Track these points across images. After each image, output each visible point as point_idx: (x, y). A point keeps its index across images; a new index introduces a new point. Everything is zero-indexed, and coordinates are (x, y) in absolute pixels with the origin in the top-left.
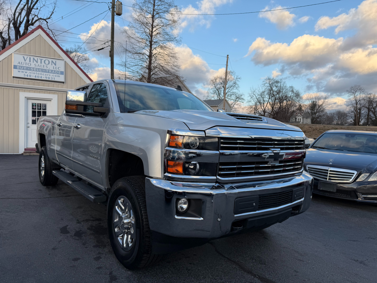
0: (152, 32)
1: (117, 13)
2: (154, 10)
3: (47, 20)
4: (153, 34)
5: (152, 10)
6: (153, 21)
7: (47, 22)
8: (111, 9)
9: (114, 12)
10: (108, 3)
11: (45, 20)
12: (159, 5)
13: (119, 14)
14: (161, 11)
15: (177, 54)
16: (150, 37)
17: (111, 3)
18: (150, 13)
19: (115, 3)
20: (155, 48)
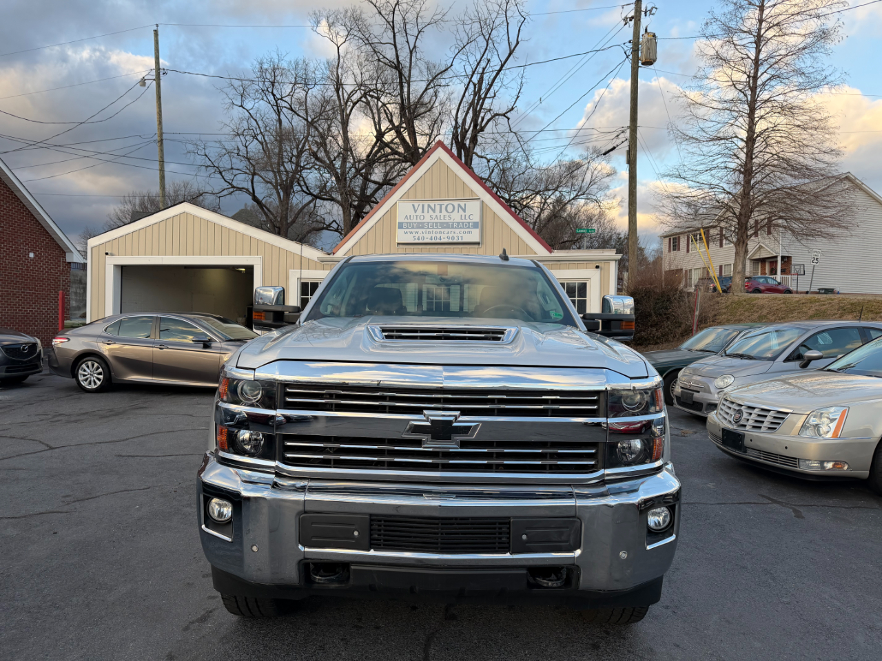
0: (755, 78)
1: (644, 60)
2: (761, 21)
3: (508, 115)
4: (759, 82)
5: (755, 22)
6: (758, 51)
7: (508, 119)
8: (631, 57)
9: (636, 61)
10: (623, 46)
11: (504, 115)
12: (775, 5)
13: (649, 63)
14: (781, 18)
15: (831, 119)
16: (749, 93)
17: (630, 42)
18: (750, 32)
19: (641, 40)
20: (762, 117)
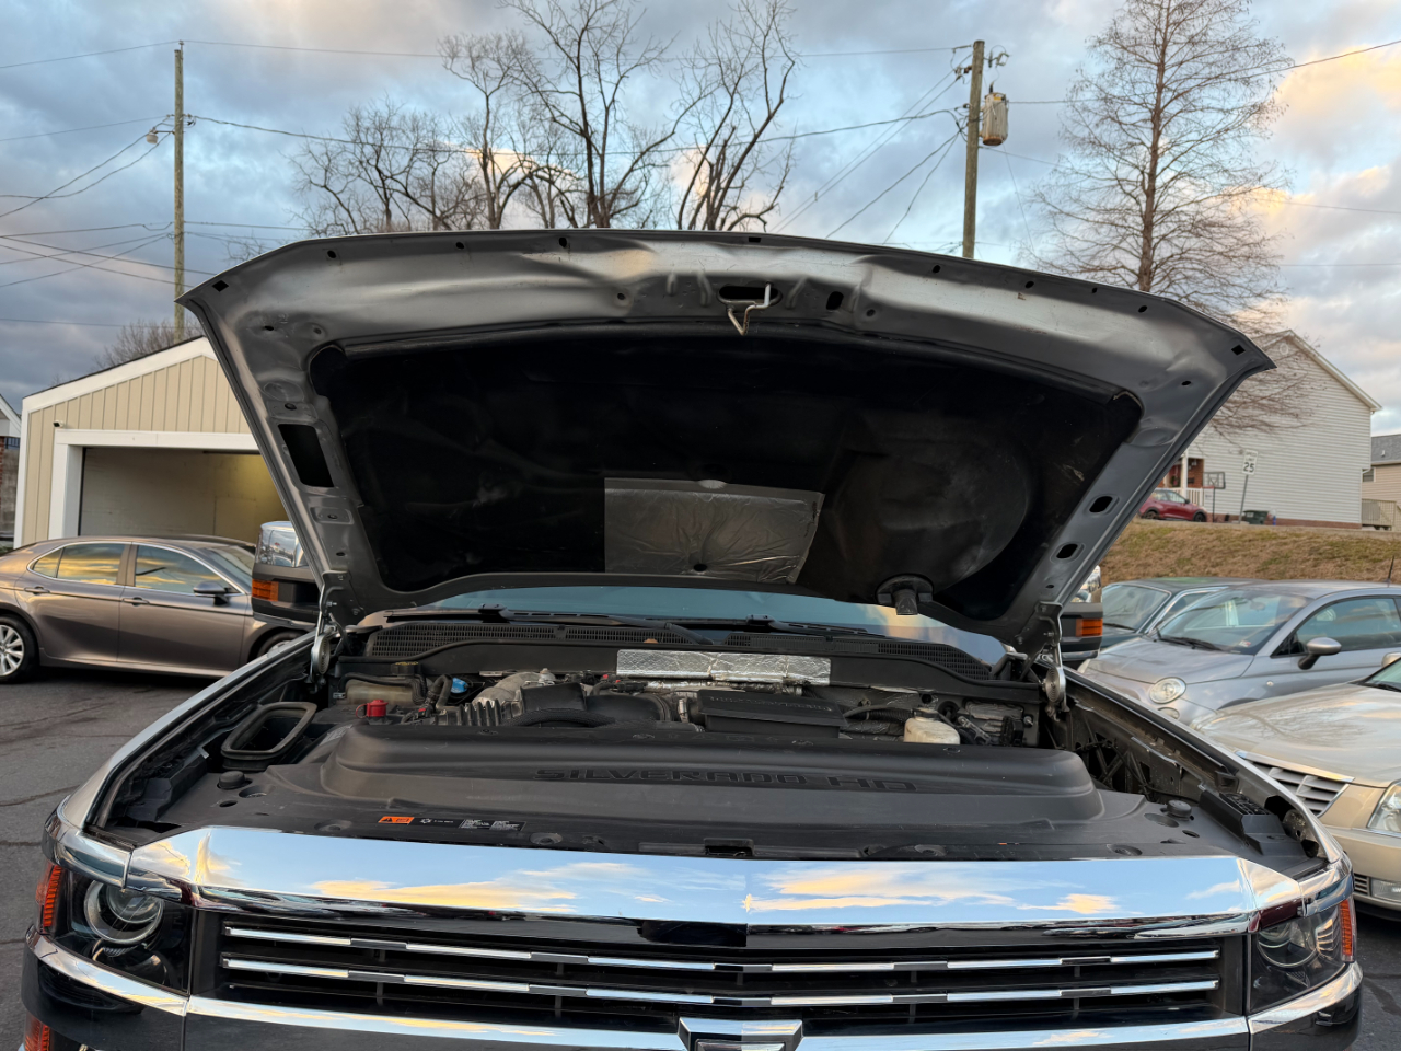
0: (1153, 176)
1: (987, 137)
2: (1160, 88)
3: (764, 217)
4: (1159, 182)
5: (1152, 88)
6: (1157, 134)
7: (765, 223)
8: (966, 131)
9: (974, 137)
10: (953, 112)
11: (758, 217)
12: (1182, 63)
13: (994, 142)
14: (1192, 83)
15: (1271, 243)
16: (1143, 198)
17: (965, 107)
18: (1143, 104)
19: (982, 105)
20: (1164, 238)
